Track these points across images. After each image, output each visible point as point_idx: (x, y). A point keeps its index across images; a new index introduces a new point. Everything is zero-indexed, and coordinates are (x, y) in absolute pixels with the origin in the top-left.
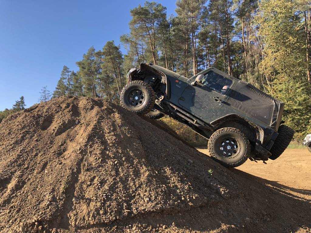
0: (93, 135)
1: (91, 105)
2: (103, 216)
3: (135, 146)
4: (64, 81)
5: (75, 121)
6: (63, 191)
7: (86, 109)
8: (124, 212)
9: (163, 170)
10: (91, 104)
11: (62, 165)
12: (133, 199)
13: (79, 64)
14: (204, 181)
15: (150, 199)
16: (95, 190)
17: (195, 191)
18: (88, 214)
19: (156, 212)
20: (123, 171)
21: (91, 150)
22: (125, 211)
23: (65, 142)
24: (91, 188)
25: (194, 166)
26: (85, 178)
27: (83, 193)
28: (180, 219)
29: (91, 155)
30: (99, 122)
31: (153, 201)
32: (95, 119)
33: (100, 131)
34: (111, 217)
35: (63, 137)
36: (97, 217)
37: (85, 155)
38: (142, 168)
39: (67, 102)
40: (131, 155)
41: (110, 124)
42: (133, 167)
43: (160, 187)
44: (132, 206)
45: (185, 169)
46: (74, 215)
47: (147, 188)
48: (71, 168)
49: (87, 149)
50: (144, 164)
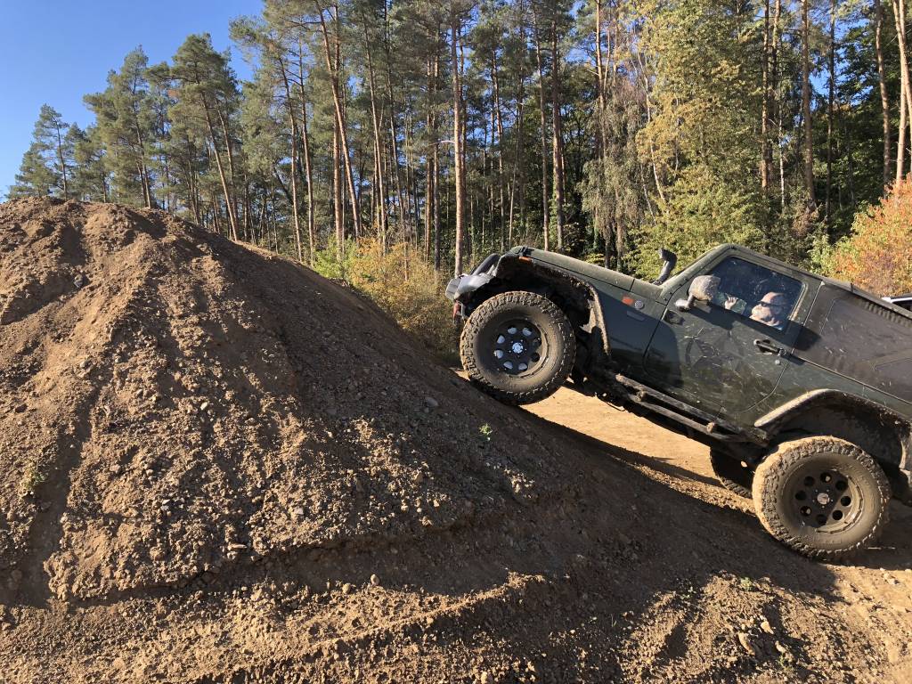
0: (132, 323)
1: (126, 230)
2: (159, 566)
3: (266, 357)
4: (46, 154)
5: (70, 278)
6: (29, 492)
7: (109, 242)
8: (226, 550)
9: (348, 427)
10: (124, 227)
11: (26, 413)
12: (254, 513)
13: (96, 102)
14: (466, 458)
15: (306, 513)
16: (136, 487)
17: (440, 486)
18: (111, 560)
19: (322, 547)
20: (225, 431)
21: (123, 369)
22: (229, 548)
23: (36, 344)
24: (123, 483)
25: (441, 417)
26: (103, 452)
27: (97, 498)
28: (394, 564)
29: (123, 383)
30: (150, 283)
31: (316, 515)
32: (137, 274)
33: (154, 311)
34: (183, 567)
35: (31, 328)
36: (142, 567)
37: (105, 382)
38: (284, 422)
39: (43, 215)
40: (254, 384)
41: (187, 290)
42: (256, 418)
43: (337, 476)
44: (252, 533)
45: (415, 425)
46: (66, 565)
47: (300, 479)
48: (55, 424)
49: (112, 366)
50: (292, 410)
